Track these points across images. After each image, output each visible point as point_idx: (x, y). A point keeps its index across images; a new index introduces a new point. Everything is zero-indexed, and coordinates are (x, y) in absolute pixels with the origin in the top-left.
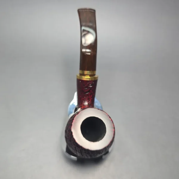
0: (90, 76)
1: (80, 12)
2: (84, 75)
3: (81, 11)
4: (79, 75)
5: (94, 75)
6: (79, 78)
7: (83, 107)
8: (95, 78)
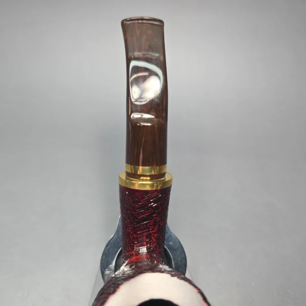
0: (153, 177)
1: (127, 26)
2: (138, 177)
3: (128, 23)
4: (124, 177)
5: (163, 175)
6: (124, 185)
7: (134, 258)
8: (165, 183)
